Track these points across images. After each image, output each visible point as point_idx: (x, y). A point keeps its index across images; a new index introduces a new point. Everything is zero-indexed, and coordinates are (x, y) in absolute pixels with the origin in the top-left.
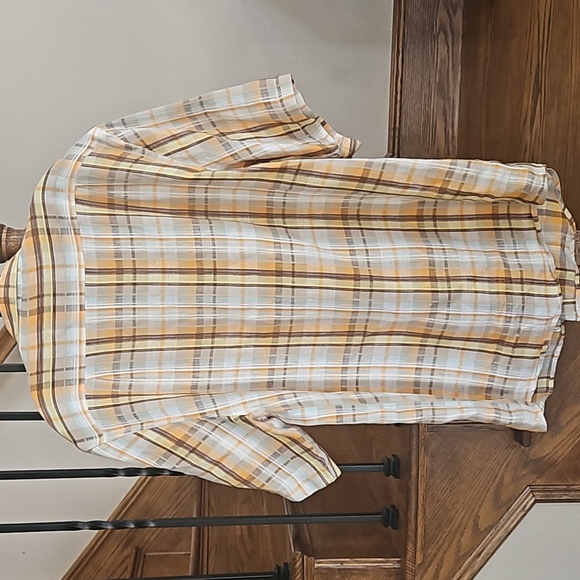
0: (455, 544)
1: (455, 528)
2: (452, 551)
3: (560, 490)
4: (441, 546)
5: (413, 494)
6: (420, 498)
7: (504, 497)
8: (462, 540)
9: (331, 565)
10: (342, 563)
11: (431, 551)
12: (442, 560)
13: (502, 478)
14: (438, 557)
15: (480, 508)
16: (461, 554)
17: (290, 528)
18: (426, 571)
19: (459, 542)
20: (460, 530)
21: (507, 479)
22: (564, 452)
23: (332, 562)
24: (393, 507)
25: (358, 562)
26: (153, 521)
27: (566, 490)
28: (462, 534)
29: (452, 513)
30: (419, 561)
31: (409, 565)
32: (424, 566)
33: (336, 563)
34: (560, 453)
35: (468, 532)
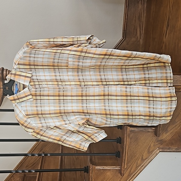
0: (136, 163)
1: (136, 158)
2: (135, 165)
3: (167, 149)
4: (132, 163)
5: (125, 149)
6: (127, 150)
7: (151, 150)
8: (138, 162)
9: (100, 168)
10: (103, 167)
11: (129, 165)
12: (132, 167)
13: (150, 145)
14: (131, 166)
15: (144, 153)
16: (138, 165)
17: (89, 157)
18: (127, 170)
19: (137, 162)
20: (138, 159)
21: (152, 145)
22: (169, 138)
23: (100, 167)
24: (119, 151)
25: (108, 167)
26: (50, 154)
27: (168, 149)
28: (138, 160)
29: (136, 154)
30: (125, 167)
31: (123, 169)
32: (127, 169)
33: (101, 167)
34: (168, 138)
35: (140, 160)
